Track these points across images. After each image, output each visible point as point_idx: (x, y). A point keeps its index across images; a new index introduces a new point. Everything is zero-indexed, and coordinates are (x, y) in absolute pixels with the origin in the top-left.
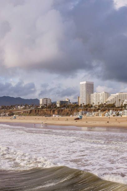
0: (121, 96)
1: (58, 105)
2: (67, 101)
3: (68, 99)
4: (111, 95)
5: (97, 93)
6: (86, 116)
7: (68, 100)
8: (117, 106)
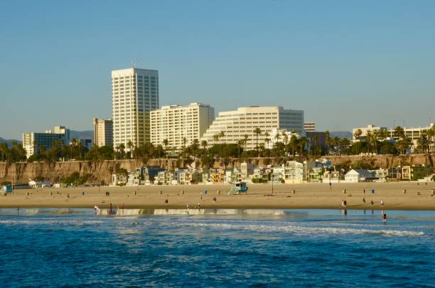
0: (256, 116)
1: (30, 150)
2: (60, 136)
3: (61, 128)
4: (221, 114)
5: (171, 107)
6: (156, 182)
7: (63, 131)
8: (247, 150)
